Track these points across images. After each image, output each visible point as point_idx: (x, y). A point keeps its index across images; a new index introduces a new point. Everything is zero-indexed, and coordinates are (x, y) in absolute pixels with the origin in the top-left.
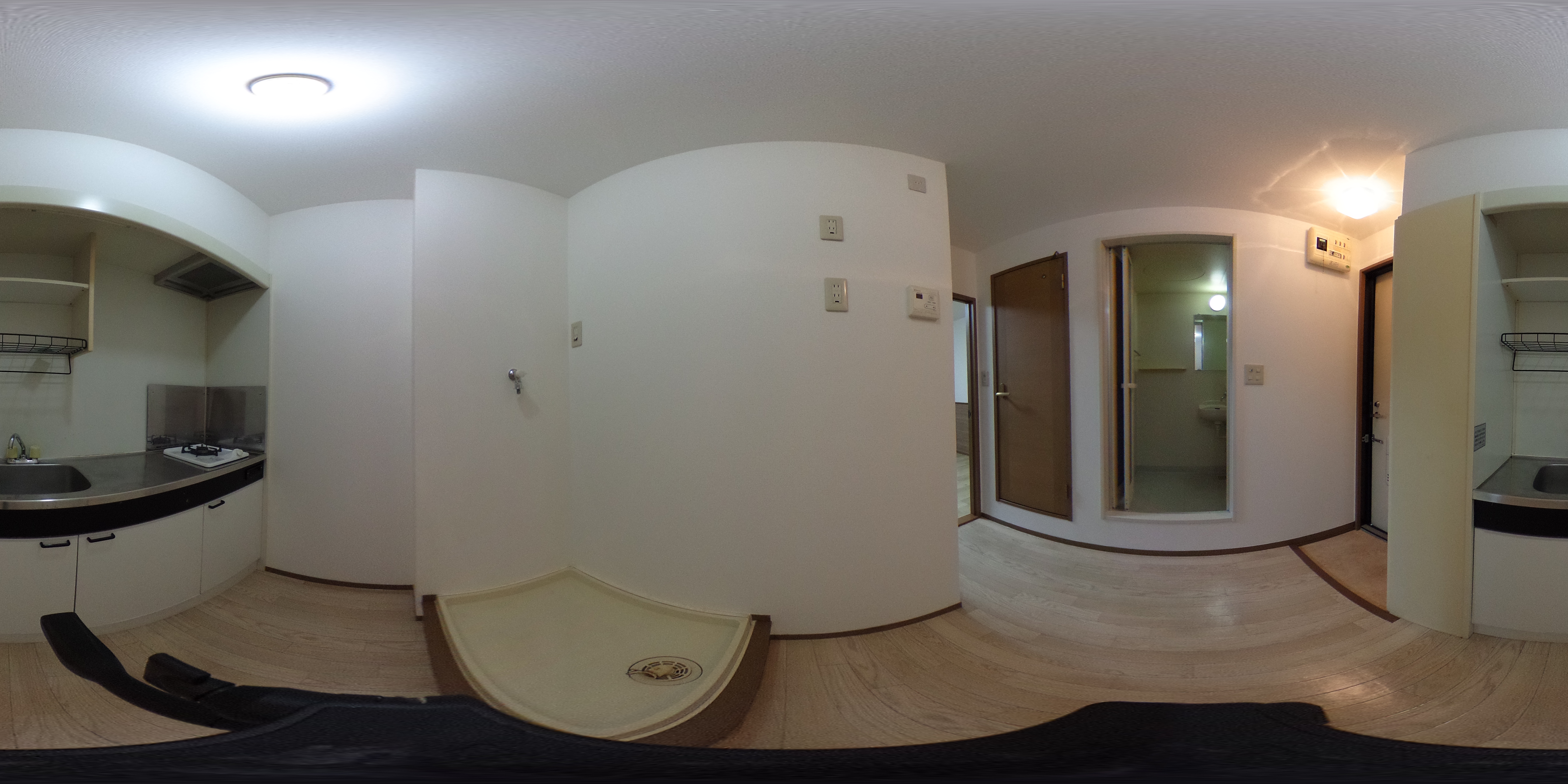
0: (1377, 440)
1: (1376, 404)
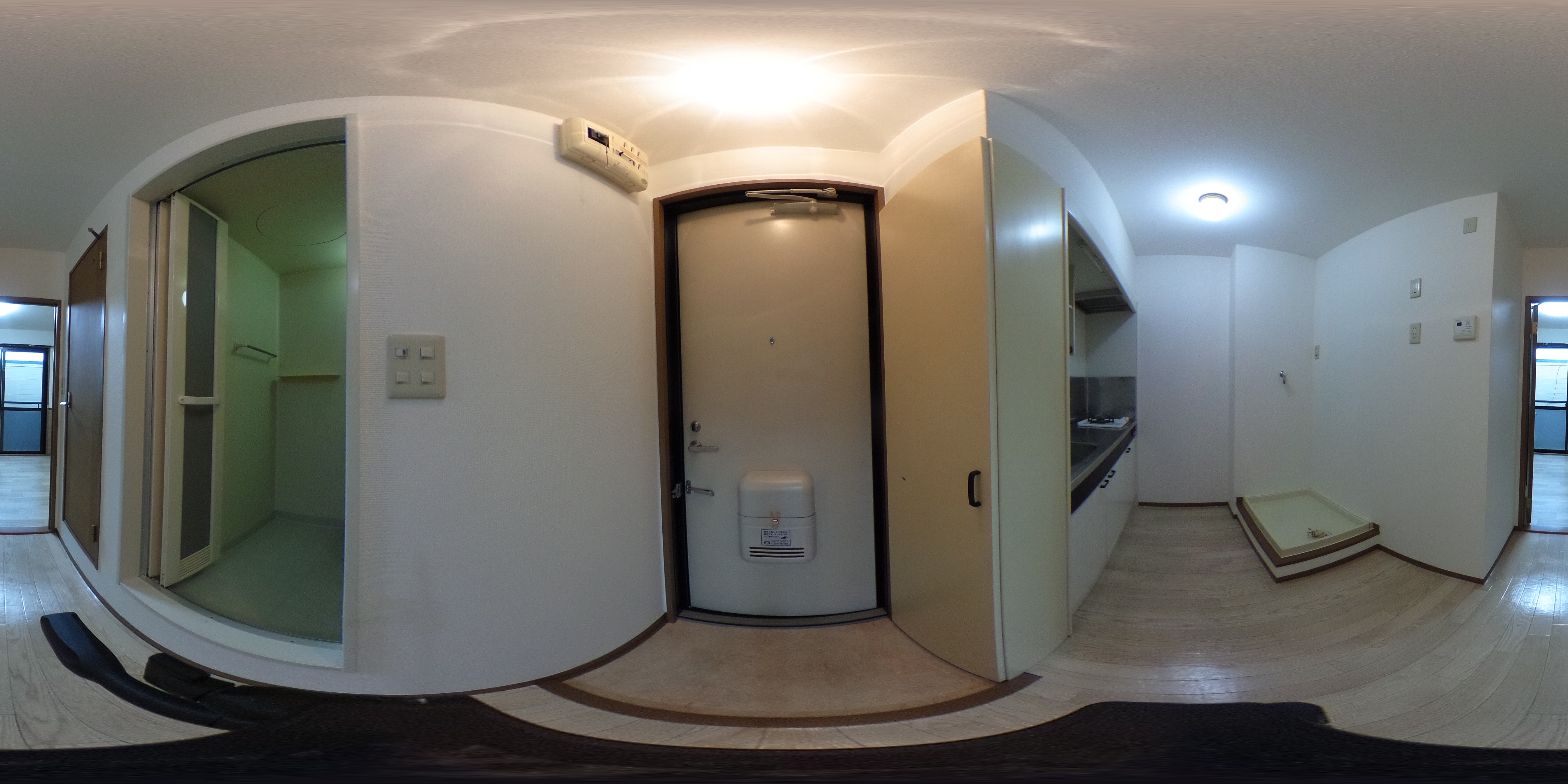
0: (699, 490)
1: (693, 427)
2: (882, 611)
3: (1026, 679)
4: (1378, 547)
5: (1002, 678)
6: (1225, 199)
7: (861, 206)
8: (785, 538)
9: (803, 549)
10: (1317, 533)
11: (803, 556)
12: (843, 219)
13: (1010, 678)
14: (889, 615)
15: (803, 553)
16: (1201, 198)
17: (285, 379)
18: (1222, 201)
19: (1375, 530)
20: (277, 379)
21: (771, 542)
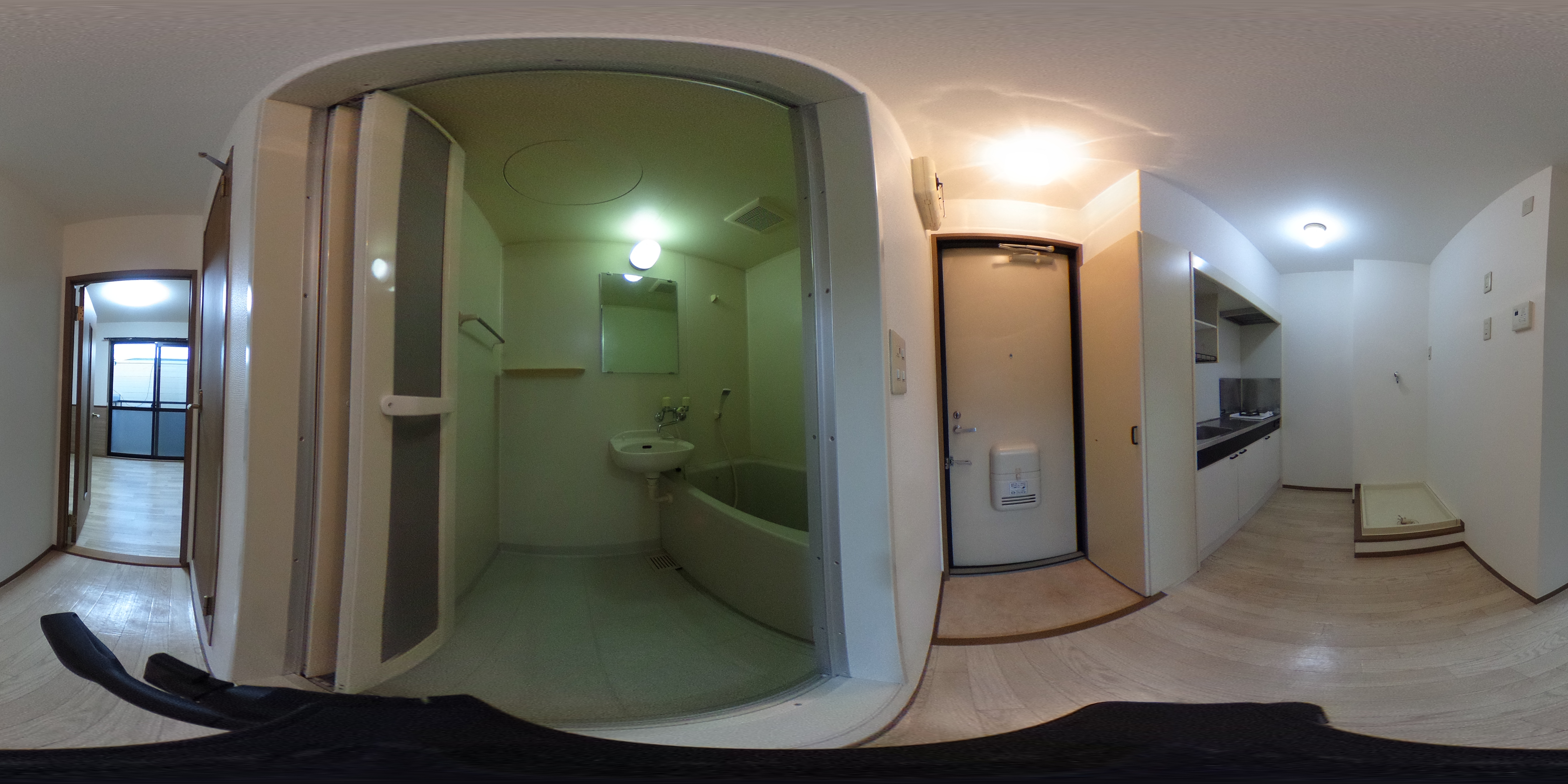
2: (1081, 554)
3: (1161, 595)
4: (1462, 545)
5: (1148, 595)
6: (1325, 227)
7: (1066, 256)
8: (1024, 487)
9: (1034, 495)
10: (1404, 521)
11: (1034, 501)
12: (1055, 269)
13: (1152, 595)
14: (1086, 556)
15: (1035, 498)
16: (1305, 227)
17: (512, 374)
18: (1321, 229)
19: (1460, 528)
20: (500, 373)
21: (1015, 492)
